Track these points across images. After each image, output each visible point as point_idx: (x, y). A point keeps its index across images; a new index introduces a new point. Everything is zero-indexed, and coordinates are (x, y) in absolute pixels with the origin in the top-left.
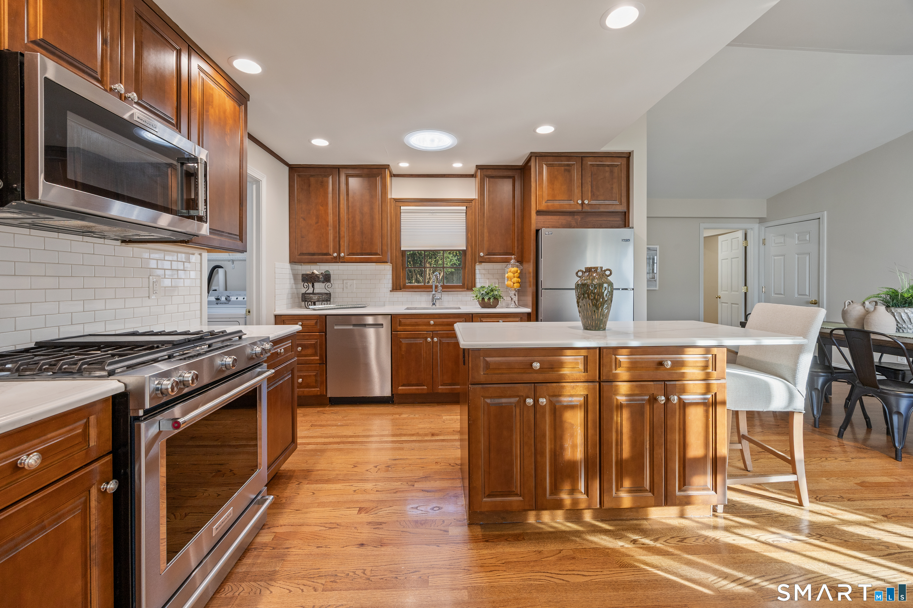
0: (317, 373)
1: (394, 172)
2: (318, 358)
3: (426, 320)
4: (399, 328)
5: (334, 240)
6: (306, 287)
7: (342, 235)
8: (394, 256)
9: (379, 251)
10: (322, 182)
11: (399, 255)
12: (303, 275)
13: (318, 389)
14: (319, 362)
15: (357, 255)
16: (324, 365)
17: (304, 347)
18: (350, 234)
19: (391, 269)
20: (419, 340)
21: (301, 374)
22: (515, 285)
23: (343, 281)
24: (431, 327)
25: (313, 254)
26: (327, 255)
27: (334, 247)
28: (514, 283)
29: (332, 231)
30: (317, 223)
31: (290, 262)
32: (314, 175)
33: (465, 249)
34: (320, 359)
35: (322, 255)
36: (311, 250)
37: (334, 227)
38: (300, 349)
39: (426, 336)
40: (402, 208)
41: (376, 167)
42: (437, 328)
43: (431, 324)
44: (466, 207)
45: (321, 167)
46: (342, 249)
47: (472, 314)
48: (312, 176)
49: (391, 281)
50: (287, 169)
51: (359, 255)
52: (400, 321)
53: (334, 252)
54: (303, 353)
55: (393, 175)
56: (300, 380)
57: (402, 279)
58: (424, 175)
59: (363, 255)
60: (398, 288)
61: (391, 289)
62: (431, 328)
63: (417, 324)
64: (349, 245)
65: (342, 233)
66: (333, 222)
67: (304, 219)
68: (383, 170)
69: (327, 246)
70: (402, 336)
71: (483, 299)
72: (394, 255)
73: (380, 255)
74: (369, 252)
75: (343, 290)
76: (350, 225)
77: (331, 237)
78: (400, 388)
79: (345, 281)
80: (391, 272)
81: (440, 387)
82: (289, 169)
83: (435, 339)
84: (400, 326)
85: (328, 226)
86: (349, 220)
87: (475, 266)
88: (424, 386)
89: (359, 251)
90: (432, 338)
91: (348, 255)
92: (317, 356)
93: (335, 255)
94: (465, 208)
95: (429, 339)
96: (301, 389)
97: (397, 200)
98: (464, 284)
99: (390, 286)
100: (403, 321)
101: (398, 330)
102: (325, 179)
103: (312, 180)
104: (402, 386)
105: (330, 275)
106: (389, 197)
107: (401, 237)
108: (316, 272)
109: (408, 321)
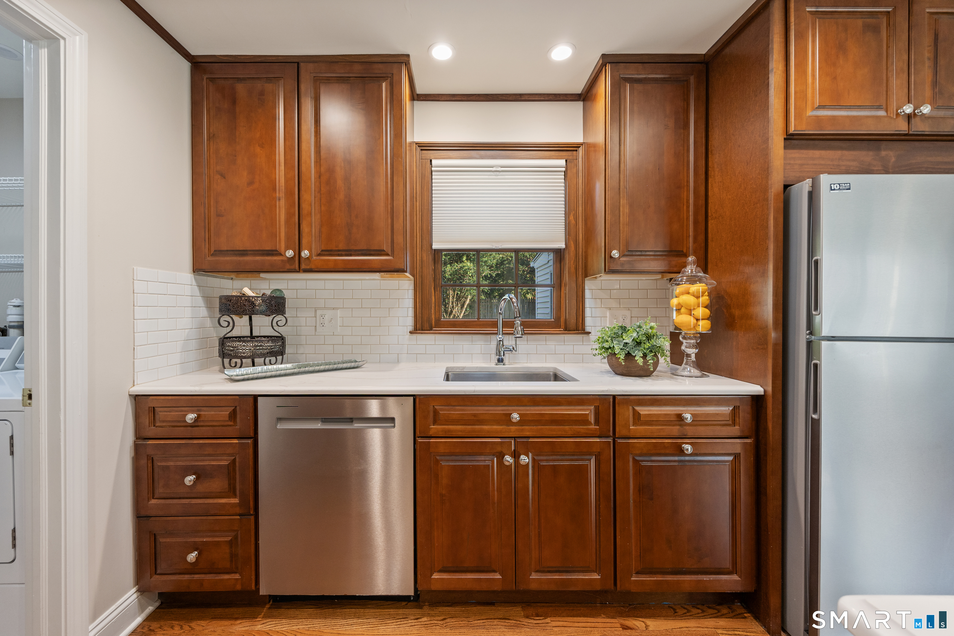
0: (236, 537)
1: (420, 89)
2: (236, 501)
3: (499, 410)
4: (434, 428)
5: (287, 221)
6: (225, 324)
7: (304, 212)
8: (418, 262)
9: (386, 247)
10: (262, 93)
11: (428, 258)
12: (221, 298)
13: (237, 576)
14: (238, 510)
15: (339, 255)
16: (252, 518)
17: (201, 473)
18: (323, 208)
19: (412, 287)
20: (483, 458)
21: (197, 540)
22: (701, 323)
23: (316, 311)
24: (513, 428)
25: (243, 253)
26: (272, 255)
27: (288, 238)
28: (698, 320)
29: (283, 202)
30: (251, 183)
31: (194, 272)
32: (244, 79)
33: (563, 246)
34: (240, 505)
35: (263, 255)
36: (239, 245)
37: (289, 193)
38: (189, 480)
39: (499, 449)
40: (434, 162)
41: (379, 60)
42: (527, 430)
43: (514, 420)
44: (566, 161)
45: (259, 60)
46: (304, 241)
47: (614, 397)
48: (239, 80)
49: (411, 312)
50: (186, 66)
51: (342, 255)
52: (436, 412)
53: (287, 248)
54: (201, 488)
55: (416, 97)
56: (192, 557)
57: (433, 308)
58: (479, 95)
59: (351, 255)
60: (426, 326)
61: (411, 328)
62: (513, 430)
63: (477, 420)
64: (320, 232)
65: (305, 206)
66: (286, 181)
67: (223, 176)
68: (396, 65)
69: (274, 235)
70: (442, 449)
71: (629, 355)
72: (418, 258)
73: (387, 255)
74: (365, 248)
75: (316, 330)
76: (322, 189)
77: (282, 216)
78: (436, 576)
79: (319, 312)
80: (411, 294)
81: (534, 576)
82: (192, 67)
83: (524, 459)
84: (435, 422)
85: (274, 189)
86: (320, 177)
87: (583, 283)
88: (494, 571)
89: (341, 246)
90: (516, 455)
91: (319, 255)
92: (235, 496)
93: (290, 253)
94: (562, 162)
95: (509, 459)
96: (197, 577)
97: (424, 147)
98: (558, 319)
99: (409, 322)
100: (444, 411)
101: (431, 433)
102: (269, 87)
103: (241, 89)
104: (441, 571)
105: (283, 299)
106: (409, 140)
107: (431, 222)
108: (248, 292)
109: (457, 412)
